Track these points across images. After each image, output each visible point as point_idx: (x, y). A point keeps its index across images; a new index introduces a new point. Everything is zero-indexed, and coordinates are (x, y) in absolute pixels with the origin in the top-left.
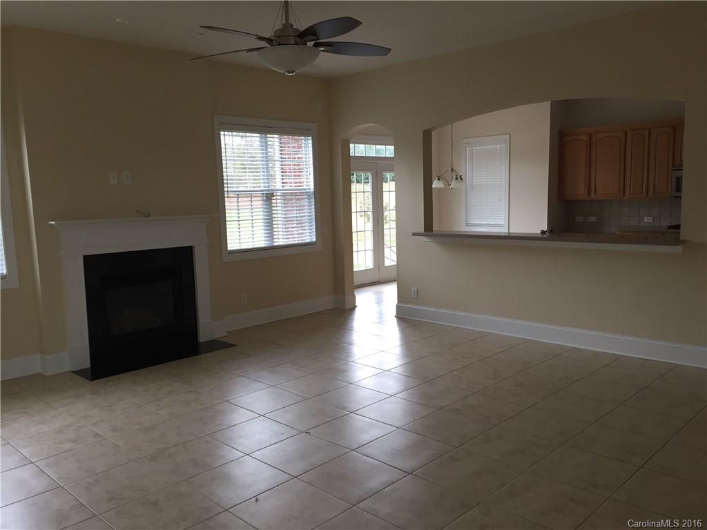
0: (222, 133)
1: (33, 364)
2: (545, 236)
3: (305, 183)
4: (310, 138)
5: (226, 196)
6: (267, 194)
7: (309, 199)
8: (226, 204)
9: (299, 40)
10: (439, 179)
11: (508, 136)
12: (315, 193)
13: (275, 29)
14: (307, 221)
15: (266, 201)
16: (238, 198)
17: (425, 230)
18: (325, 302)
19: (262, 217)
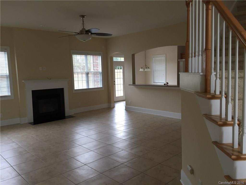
0: (73, 55)
1: (17, 121)
2: (165, 85)
3: (99, 70)
4: (100, 56)
5: (74, 73)
6: (87, 73)
7: (100, 74)
8: (74, 76)
9: (86, 33)
10: (142, 68)
11: (165, 55)
12: (102, 72)
13: (80, 30)
14: (99, 81)
15: (87, 75)
16: (78, 74)
17: (133, 84)
18: (105, 105)
19: (86, 80)
